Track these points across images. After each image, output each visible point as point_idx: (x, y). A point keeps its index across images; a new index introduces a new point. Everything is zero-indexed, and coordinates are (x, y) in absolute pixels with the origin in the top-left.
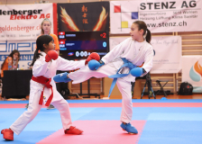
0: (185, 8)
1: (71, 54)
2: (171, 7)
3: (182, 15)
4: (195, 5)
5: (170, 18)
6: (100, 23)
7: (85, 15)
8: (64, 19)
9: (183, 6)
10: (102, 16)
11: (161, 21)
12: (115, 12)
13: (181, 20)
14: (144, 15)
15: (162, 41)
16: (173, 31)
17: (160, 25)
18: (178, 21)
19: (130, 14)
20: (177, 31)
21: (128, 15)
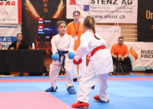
0: (124, 4)
1: (48, 37)
2: (114, 3)
3: (122, 10)
4: (131, 3)
5: (113, 12)
6: (58, 12)
7: (46, 5)
8: (28, 8)
9: (122, 3)
10: (60, 7)
11: (106, 14)
12: (71, 4)
13: (121, 14)
14: (94, 8)
15: (106, 30)
16: (115, 22)
17: (105, 17)
18: (119, 14)
19: (83, 7)
20: (118, 22)
21: (81, 8)
